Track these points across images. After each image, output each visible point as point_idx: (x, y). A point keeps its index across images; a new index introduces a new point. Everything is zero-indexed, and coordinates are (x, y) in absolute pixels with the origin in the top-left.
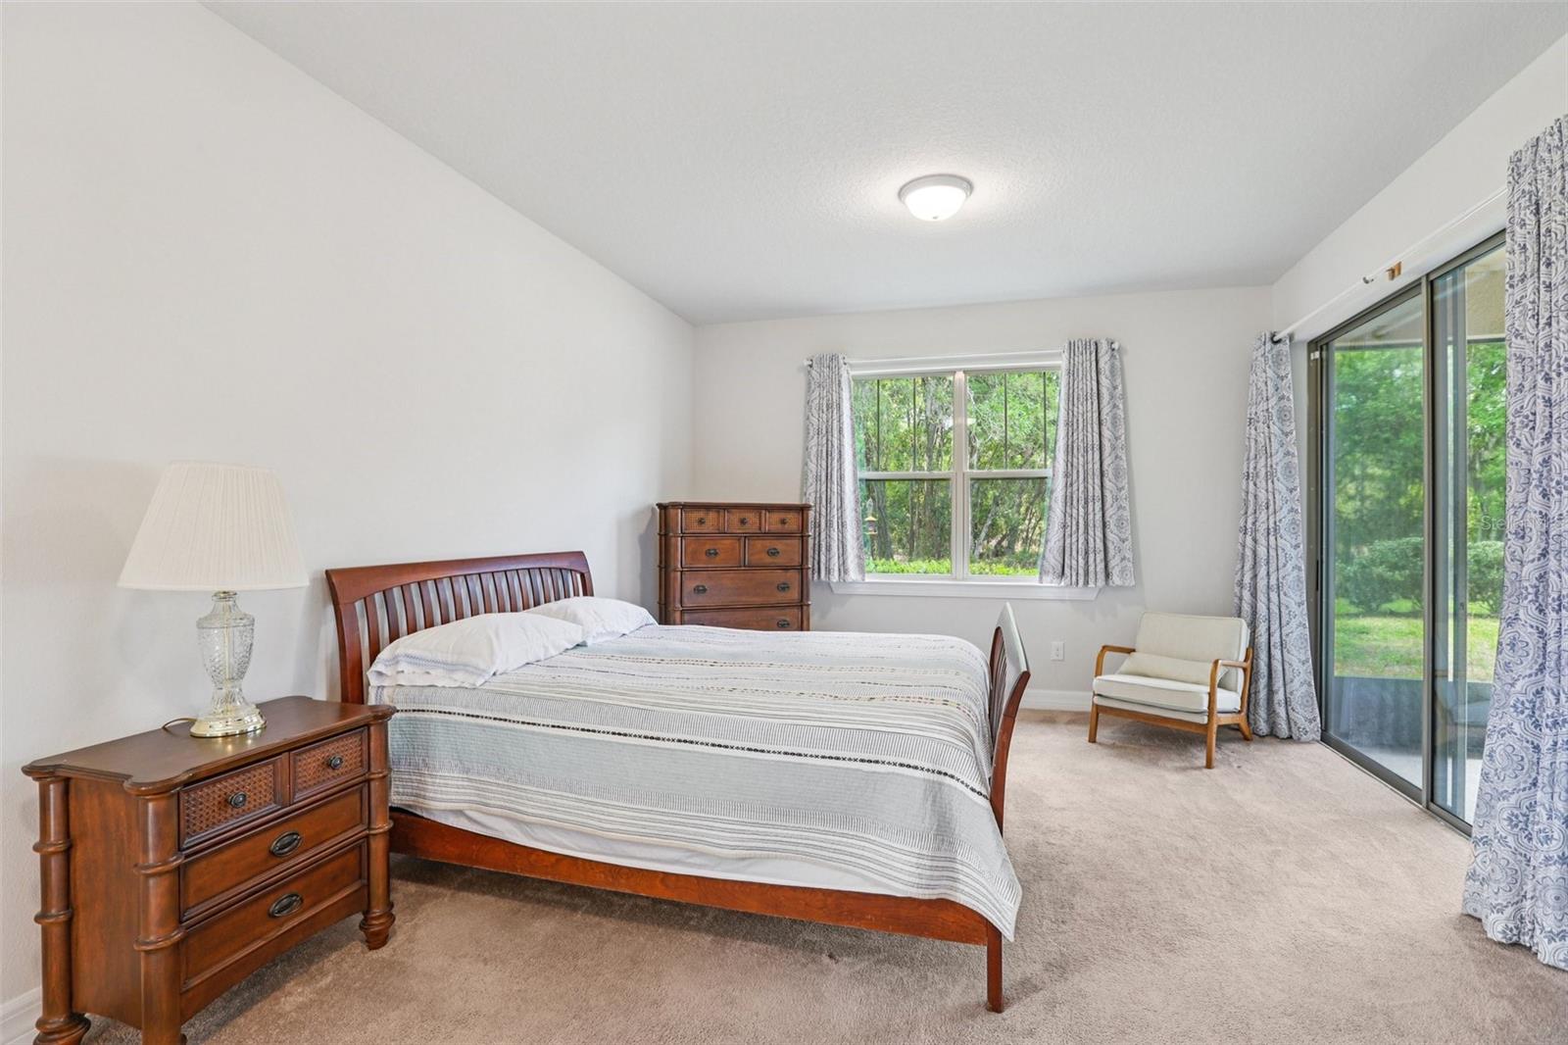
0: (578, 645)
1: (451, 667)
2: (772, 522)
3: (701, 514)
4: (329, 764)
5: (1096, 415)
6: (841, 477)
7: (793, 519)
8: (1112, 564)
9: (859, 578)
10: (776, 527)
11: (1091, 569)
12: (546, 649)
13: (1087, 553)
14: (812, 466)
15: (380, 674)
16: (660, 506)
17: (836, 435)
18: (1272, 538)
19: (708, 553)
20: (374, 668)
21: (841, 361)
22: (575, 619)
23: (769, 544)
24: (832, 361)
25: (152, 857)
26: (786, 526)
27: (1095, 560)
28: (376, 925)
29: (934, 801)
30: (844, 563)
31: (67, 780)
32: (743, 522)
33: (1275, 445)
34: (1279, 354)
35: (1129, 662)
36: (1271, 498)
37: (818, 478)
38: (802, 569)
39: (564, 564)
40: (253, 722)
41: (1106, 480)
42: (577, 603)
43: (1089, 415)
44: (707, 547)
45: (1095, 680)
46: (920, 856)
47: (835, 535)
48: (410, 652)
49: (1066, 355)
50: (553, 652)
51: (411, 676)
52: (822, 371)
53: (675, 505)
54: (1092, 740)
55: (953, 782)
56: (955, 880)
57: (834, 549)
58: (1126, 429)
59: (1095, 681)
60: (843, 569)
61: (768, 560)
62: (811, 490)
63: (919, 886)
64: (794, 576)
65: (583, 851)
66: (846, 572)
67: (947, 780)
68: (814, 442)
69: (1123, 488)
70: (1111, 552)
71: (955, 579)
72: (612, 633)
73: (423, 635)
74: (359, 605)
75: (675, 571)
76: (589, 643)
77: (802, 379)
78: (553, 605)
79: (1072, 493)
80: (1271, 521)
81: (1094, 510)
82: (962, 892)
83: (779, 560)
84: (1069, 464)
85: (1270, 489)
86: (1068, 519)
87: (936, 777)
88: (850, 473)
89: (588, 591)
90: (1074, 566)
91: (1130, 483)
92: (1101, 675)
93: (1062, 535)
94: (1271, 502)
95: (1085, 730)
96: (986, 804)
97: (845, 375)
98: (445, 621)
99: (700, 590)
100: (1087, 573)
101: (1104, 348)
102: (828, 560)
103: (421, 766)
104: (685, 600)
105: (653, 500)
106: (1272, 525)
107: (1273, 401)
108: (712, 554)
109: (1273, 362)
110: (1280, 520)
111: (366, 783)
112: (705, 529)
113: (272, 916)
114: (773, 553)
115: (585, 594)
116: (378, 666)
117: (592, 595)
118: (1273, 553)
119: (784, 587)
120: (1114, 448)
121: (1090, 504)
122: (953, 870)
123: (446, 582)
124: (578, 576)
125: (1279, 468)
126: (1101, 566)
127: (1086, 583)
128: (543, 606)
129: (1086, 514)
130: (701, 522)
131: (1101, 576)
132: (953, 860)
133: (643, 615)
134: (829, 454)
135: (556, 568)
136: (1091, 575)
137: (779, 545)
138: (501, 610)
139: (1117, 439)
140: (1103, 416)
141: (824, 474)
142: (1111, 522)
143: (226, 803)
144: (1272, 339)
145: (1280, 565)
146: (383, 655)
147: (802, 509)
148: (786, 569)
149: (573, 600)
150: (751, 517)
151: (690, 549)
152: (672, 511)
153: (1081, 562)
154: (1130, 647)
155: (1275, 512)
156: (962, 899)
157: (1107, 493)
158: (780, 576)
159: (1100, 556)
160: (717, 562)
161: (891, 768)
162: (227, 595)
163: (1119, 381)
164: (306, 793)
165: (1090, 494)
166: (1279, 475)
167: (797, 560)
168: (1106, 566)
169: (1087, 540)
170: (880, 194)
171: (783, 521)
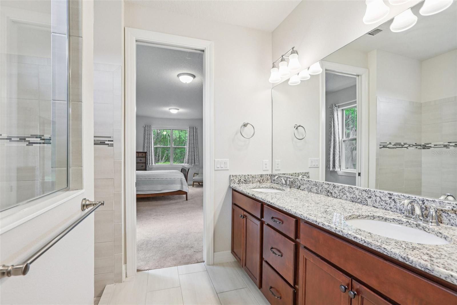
6: (151, 147)
7: (144, 155)
8: (196, 161)
9: (154, 165)
10: (141, 156)
14: (146, 145)
17: (151, 139)
21: (152, 127)
24: (150, 126)
27: (193, 161)
35: (198, 175)
37: (147, 147)
41: (195, 148)
43: (192, 138)
46: (180, 186)
47: (151, 157)
49: (189, 129)
52: (148, 128)
54: (193, 186)
57: (151, 160)
59: (193, 178)
60: (152, 163)
61: (140, 162)
62: (147, 149)
63: (180, 189)
64: (144, 164)
66: (152, 164)
68: (146, 141)
70: (195, 160)
71: (171, 164)
79: (190, 150)
81: (193, 153)
84: (189, 146)
86: (189, 154)
87: (181, 179)
88: (153, 146)
91: (198, 149)
93: (188, 157)
95: (192, 186)
97: (152, 130)
101: (194, 128)
102: (149, 162)
114: (141, 160)
120: (196, 143)
127: (192, 164)
131: (194, 163)
132: (183, 187)
134: (150, 143)
137: (142, 159)
141: (149, 147)
142: (195, 155)
147: (145, 153)
148: (143, 163)
153: (191, 161)
154: (198, 173)
156: (184, 191)
157: (195, 150)
158: (142, 164)
163: (197, 133)
165: (192, 151)
167: (145, 162)
168: (195, 162)
169: (192, 158)
170: (166, 109)
171: (142, 155)
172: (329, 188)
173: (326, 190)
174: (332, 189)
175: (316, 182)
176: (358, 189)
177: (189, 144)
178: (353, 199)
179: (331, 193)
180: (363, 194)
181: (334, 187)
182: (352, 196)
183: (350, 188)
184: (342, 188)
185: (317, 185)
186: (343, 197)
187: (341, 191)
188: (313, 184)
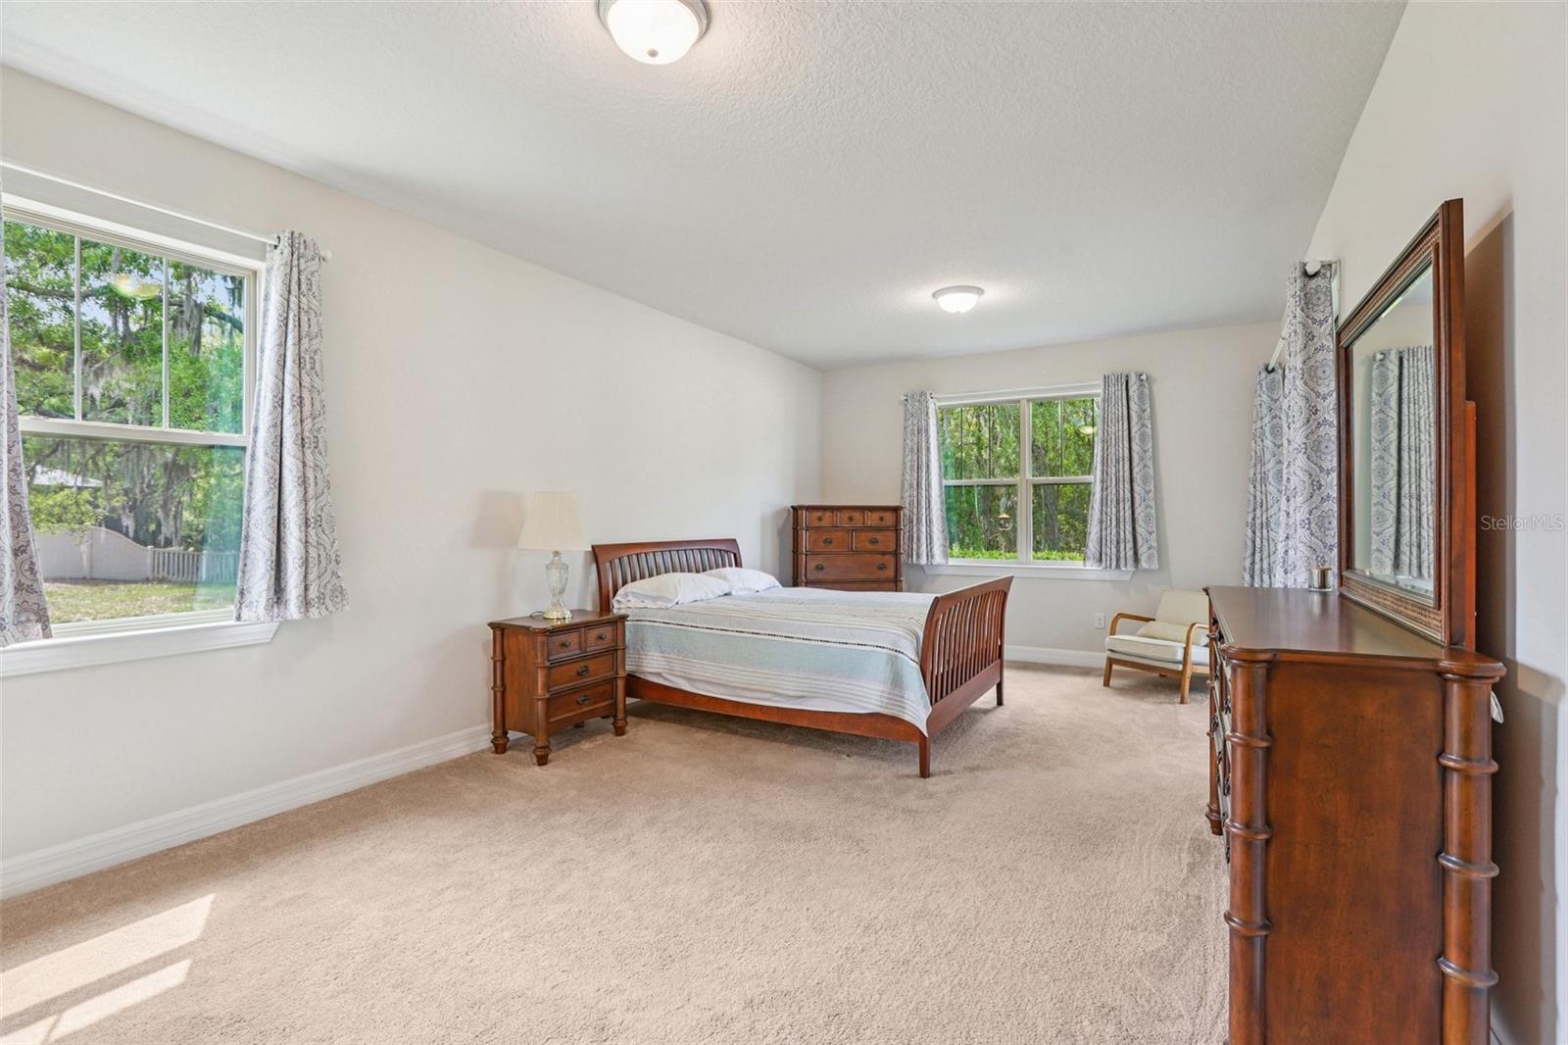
0: (726, 594)
1: (655, 599)
2: (872, 519)
3: (819, 514)
4: (600, 638)
5: (1126, 433)
6: (929, 485)
7: (889, 517)
8: (1140, 551)
9: (943, 561)
10: (876, 523)
11: (1122, 555)
12: (707, 594)
13: (1118, 543)
14: (907, 477)
15: (619, 602)
16: (793, 507)
17: (924, 452)
18: (1265, 531)
19: (825, 541)
20: (616, 598)
21: (929, 397)
22: (725, 578)
23: (871, 535)
24: (922, 397)
25: (539, 660)
26: (883, 523)
27: (1125, 548)
28: (620, 723)
29: (892, 666)
30: (931, 550)
31: (503, 630)
32: (851, 519)
33: (1268, 456)
34: (1273, 381)
35: (1145, 627)
36: (1264, 498)
37: (911, 486)
38: (896, 554)
39: (723, 547)
40: (568, 615)
41: (1135, 485)
42: (730, 571)
43: (1121, 433)
44: (825, 537)
45: (1107, 639)
46: (883, 692)
47: (924, 529)
48: (634, 590)
49: (1101, 386)
50: (710, 596)
51: (635, 603)
52: (914, 403)
53: (801, 507)
54: (1107, 684)
55: (903, 656)
56: (904, 708)
57: (923, 539)
58: (1153, 444)
60: (930, 554)
61: (870, 547)
62: (907, 494)
63: (881, 707)
64: (889, 559)
65: (722, 694)
66: (933, 557)
67: (900, 655)
68: (908, 458)
69: (1150, 491)
70: (1140, 541)
71: (1020, 564)
72: (749, 589)
73: (639, 583)
74: (608, 565)
75: (801, 554)
76: (734, 593)
77: (901, 408)
78: (714, 571)
79: (1107, 495)
80: (1264, 517)
81: (1124, 508)
82: (907, 714)
83: (880, 547)
84: (1104, 473)
85: (1264, 492)
86: (1104, 516)
87: (894, 653)
88: (936, 484)
89: (738, 564)
90: (1108, 553)
91: (1157, 487)
92: (1114, 634)
93: (1099, 529)
94: (1264, 502)
95: (1101, 678)
96: (918, 667)
97: (932, 407)
98: (651, 575)
99: (819, 568)
100: (1118, 560)
101: (1133, 379)
102: (918, 548)
103: (640, 650)
104: (808, 575)
105: (790, 502)
106: (1264, 520)
107: (1267, 420)
108: (828, 542)
109: (1267, 388)
110: (1271, 516)
111: (615, 651)
112: (823, 524)
113: (578, 703)
114: (874, 542)
115: (737, 565)
116: (618, 597)
117: (741, 567)
118: (1265, 543)
119: (882, 567)
120: (1142, 459)
121: (1121, 504)
122: (903, 702)
123: (651, 554)
124: (732, 555)
125: (1270, 475)
126: (1130, 553)
127: (1118, 566)
128: (709, 572)
129: (1118, 511)
130: (820, 519)
131: (1130, 561)
132: (902, 697)
133: (771, 580)
134: (920, 467)
135: (717, 550)
136: (1122, 561)
137: (879, 536)
138: (682, 571)
139: (1145, 452)
140: (1133, 434)
141: (915, 483)
143: (563, 645)
144: (1267, 369)
145: (1271, 553)
146: (619, 592)
147: (896, 510)
148: (884, 553)
149: (728, 568)
150: (857, 515)
151: (812, 539)
152: (799, 512)
153: (1114, 550)
154: (1149, 617)
155: (1267, 510)
156: (907, 718)
157: (1136, 496)
158: (879, 559)
159: (1130, 545)
160: (832, 548)
161: (872, 648)
162: (556, 553)
163: (1147, 405)
164: (592, 649)
165: (1121, 496)
166: (1271, 480)
167: (892, 548)
168: (1136, 553)
169: (1118, 533)
170: (921, 297)
171: (881, 519)
177: (1105, 461)
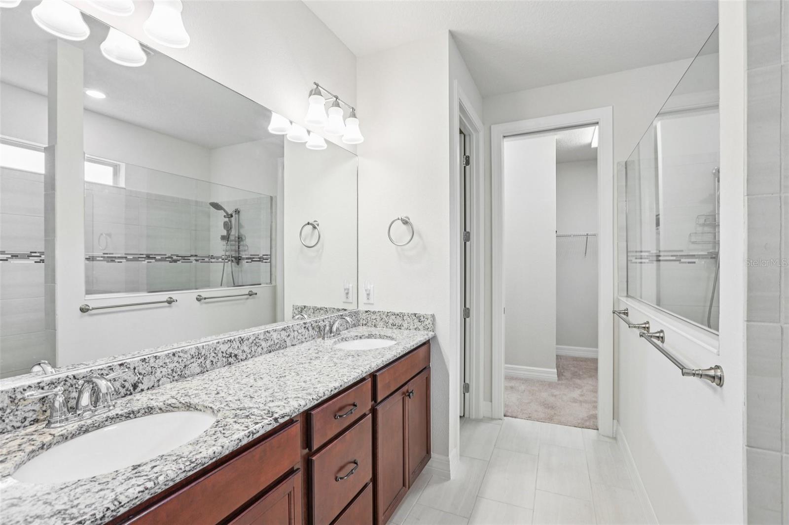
172: (231, 348)
173: (224, 355)
174: (238, 347)
175: (198, 348)
176: (276, 330)
178: (270, 348)
179: (236, 356)
180: (282, 336)
181: (242, 342)
182: (268, 344)
183: (266, 333)
184: (254, 338)
185: (203, 354)
186: (257, 351)
187: (253, 344)
188: (190, 357)
